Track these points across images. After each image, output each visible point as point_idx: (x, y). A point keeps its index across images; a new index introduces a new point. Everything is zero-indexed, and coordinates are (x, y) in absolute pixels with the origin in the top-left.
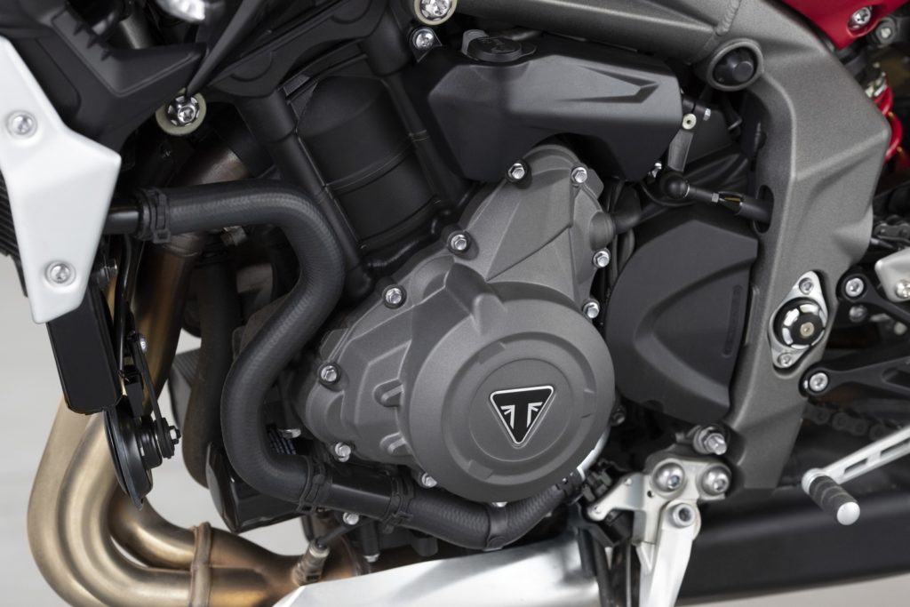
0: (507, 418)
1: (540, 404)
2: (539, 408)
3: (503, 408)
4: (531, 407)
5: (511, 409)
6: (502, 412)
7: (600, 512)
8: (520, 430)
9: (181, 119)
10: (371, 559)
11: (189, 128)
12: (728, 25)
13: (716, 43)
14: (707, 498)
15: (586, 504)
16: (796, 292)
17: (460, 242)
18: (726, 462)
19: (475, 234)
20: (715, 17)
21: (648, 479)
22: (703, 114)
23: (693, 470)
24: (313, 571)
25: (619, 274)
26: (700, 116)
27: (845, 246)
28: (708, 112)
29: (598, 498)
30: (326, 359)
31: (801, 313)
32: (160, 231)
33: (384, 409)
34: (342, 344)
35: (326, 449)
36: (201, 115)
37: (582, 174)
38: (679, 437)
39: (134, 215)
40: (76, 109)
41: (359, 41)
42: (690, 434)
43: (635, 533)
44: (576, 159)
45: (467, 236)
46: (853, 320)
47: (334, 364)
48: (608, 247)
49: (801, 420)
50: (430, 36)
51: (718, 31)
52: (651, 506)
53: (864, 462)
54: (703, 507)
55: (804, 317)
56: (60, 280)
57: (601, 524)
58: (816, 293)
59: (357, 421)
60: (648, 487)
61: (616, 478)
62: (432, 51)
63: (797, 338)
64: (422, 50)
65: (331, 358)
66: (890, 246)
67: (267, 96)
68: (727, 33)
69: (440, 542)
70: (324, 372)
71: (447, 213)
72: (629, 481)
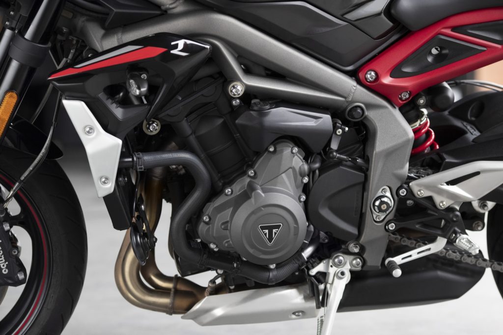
0: (266, 234)
1: (277, 230)
2: (277, 231)
3: (264, 231)
4: (274, 231)
5: (267, 231)
6: (264, 232)
7: (313, 272)
8: (270, 239)
9: (151, 129)
10: (232, 287)
11: (155, 133)
12: (351, 98)
13: (347, 104)
14: (354, 269)
15: (309, 269)
16: (379, 194)
17: (252, 173)
18: (360, 255)
19: (257, 171)
20: (345, 95)
21: (331, 261)
22: (345, 129)
23: (349, 259)
24: (211, 292)
25: (313, 185)
26: (343, 130)
27: (398, 177)
28: (347, 129)
29: (313, 267)
30: (206, 213)
31: (381, 201)
32: (140, 167)
33: (223, 230)
34: (210, 208)
35: (208, 246)
36: (158, 128)
37: (296, 150)
38: (343, 247)
39: (130, 159)
40: (108, 126)
41: (214, 103)
42: (347, 245)
43: (326, 280)
44: (293, 145)
45: (255, 171)
46: (408, 205)
47: (208, 215)
48: (308, 175)
49: (388, 241)
50: (238, 101)
51: (347, 100)
52: (332, 271)
53: (410, 256)
54: (351, 272)
55: (382, 203)
56: (104, 183)
57: (314, 276)
58: (388, 194)
59: (214, 235)
60: (331, 264)
61: (321, 260)
62: (239, 106)
63: (381, 210)
64: (236, 106)
65: (207, 213)
66: (417, 178)
67: (180, 122)
68: (350, 101)
69: (255, 282)
70: (205, 218)
71: (250, 163)
72: (325, 262)
